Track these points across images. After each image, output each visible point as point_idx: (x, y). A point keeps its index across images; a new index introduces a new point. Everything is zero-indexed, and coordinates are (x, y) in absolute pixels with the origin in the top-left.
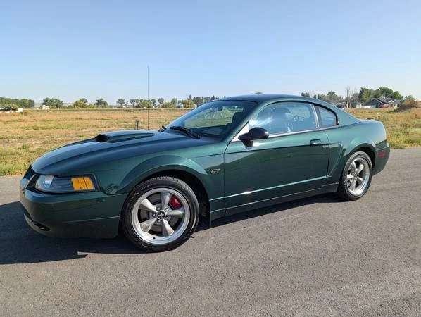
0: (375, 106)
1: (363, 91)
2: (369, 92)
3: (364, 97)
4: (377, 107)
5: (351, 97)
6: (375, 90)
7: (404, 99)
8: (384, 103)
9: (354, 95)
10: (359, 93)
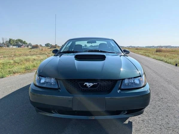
0: (18, 47)
1: (10, 40)
2: (13, 41)
3: (11, 42)
4: (19, 47)
5: (5, 42)
6: (15, 40)
7: (28, 44)
8: (21, 46)
9: (6, 42)
10: (8, 41)
